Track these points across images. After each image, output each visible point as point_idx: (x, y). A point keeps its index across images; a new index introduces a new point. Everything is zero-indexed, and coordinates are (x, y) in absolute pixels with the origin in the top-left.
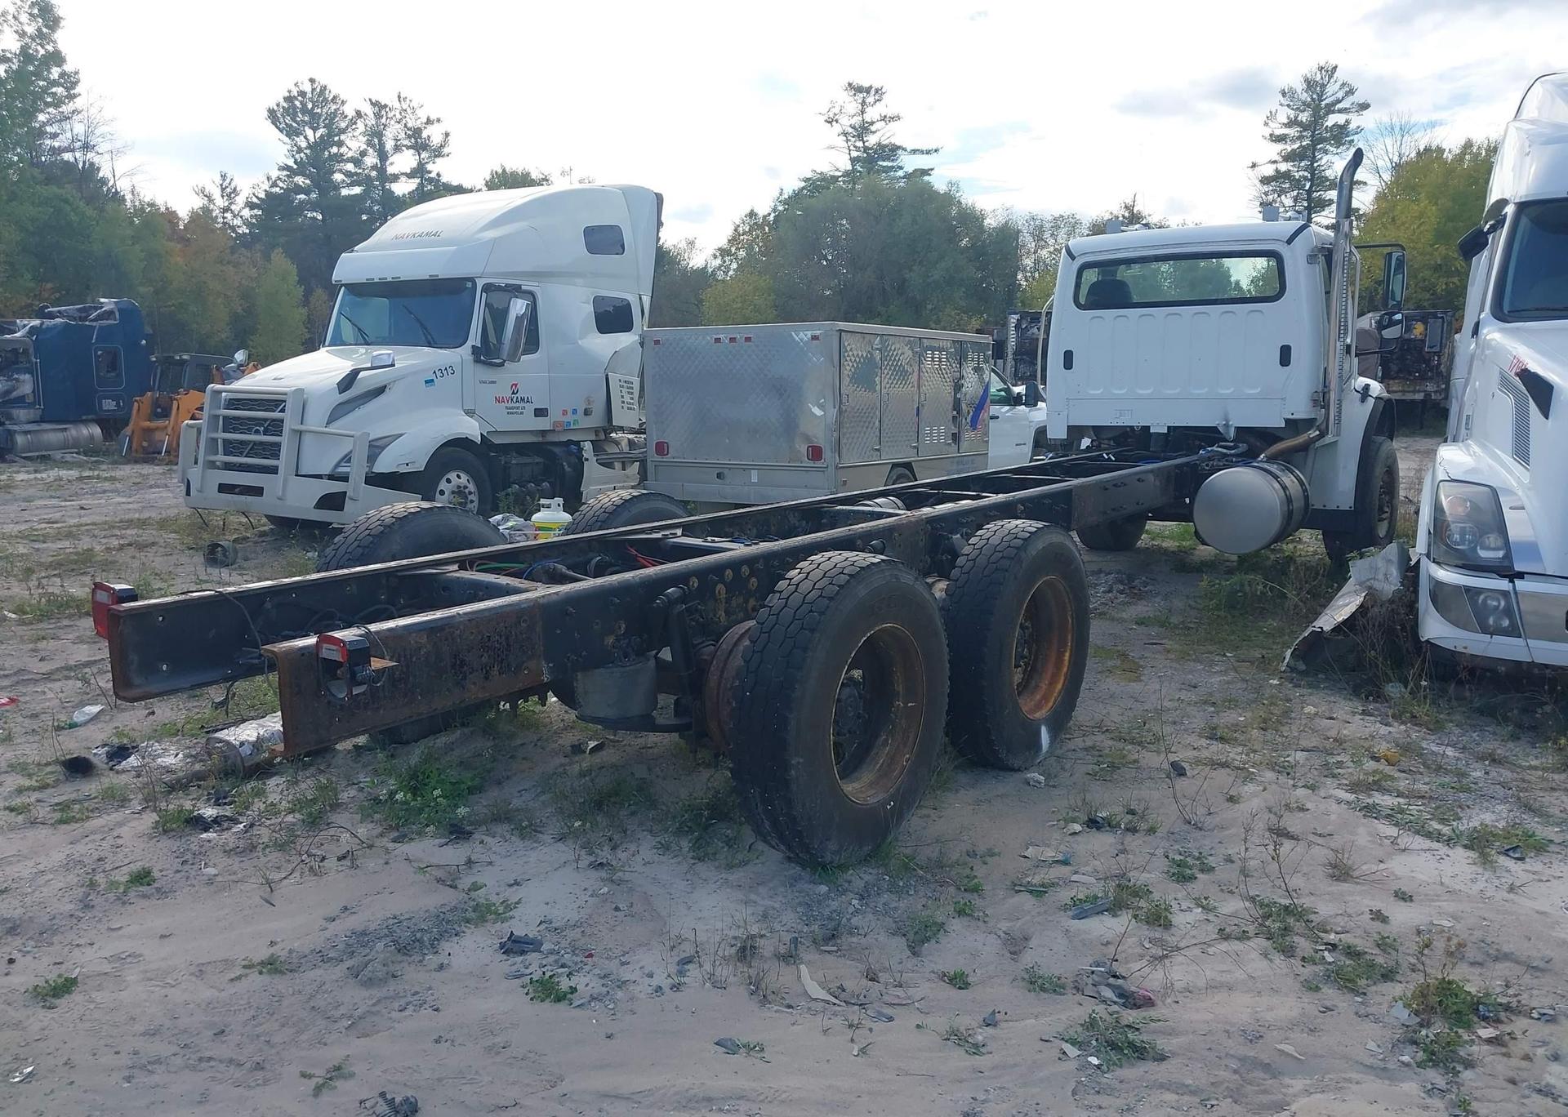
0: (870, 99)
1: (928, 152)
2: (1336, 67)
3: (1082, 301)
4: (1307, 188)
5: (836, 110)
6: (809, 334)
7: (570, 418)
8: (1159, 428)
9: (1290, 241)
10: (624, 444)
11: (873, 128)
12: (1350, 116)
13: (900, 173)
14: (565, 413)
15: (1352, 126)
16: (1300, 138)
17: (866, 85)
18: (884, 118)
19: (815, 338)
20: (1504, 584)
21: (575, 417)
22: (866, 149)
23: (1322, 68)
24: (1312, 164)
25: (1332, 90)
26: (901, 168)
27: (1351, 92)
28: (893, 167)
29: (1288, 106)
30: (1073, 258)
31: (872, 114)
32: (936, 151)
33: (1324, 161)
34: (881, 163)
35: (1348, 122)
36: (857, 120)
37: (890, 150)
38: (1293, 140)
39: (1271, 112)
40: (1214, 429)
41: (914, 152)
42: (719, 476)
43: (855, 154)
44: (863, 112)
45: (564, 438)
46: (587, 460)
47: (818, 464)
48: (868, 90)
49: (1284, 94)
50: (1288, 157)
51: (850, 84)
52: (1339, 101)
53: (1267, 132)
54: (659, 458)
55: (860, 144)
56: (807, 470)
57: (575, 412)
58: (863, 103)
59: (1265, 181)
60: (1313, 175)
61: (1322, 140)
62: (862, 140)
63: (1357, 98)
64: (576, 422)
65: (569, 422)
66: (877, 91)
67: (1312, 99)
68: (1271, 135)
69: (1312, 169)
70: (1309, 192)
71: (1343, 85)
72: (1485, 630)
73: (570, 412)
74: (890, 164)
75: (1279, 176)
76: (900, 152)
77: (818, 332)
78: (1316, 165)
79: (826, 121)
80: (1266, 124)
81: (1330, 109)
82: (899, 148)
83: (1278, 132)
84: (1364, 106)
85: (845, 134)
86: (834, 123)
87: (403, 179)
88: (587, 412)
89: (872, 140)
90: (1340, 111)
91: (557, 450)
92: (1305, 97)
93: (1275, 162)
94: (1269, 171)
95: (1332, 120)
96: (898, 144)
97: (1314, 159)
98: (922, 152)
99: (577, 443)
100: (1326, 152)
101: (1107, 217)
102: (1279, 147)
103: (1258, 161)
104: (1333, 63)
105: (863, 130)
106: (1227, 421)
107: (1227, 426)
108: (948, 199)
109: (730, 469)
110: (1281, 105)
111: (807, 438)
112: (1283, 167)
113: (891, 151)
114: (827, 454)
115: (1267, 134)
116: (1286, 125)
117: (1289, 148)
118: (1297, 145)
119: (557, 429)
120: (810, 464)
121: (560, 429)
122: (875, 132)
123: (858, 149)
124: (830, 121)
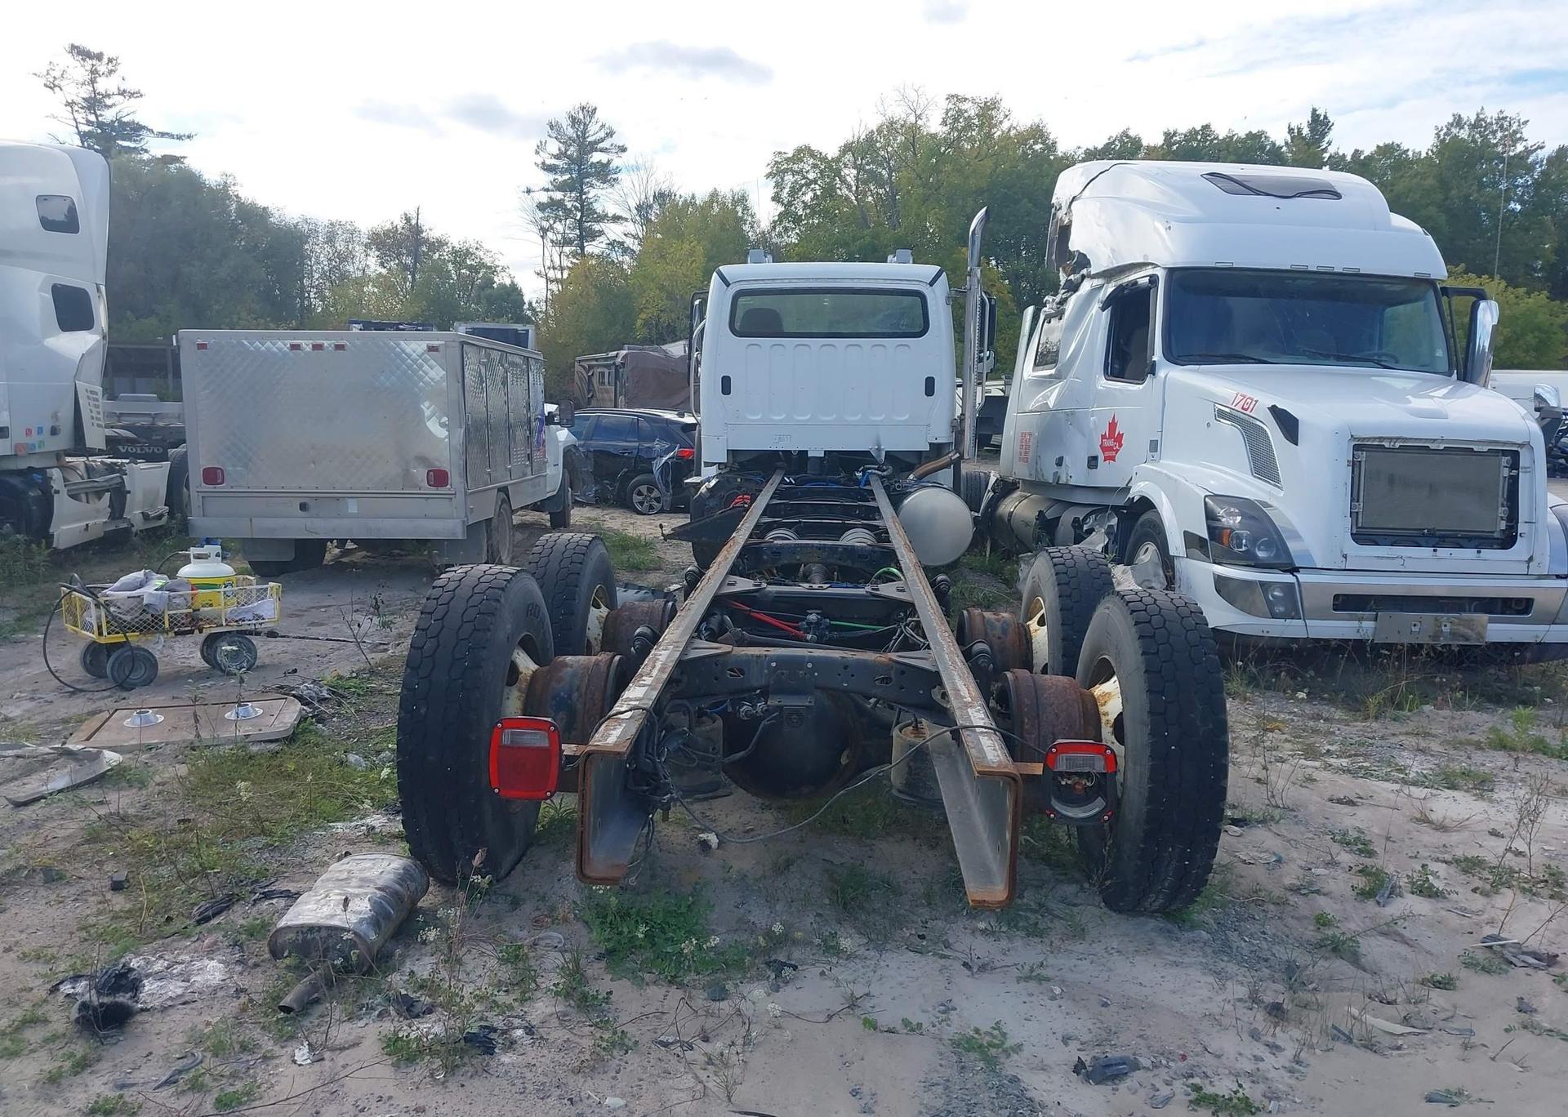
0: (102, 68)
1: (179, 138)
2: (595, 109)
3: (737, 325)
4: (578, 218)
5: (57, 74)
7: (34, 439)
8: (816, 452)
9: (931, 284)
10: (82, 470)
11: (108, 102)
12: (610, 156)
13: (145, 157)
14: (29, 432)
15: (613, 165)
16: (569, 170)
17: (95, 49)
18: (122, 93)
19: (431, 349)
20: (1288, 578)
21: (41, 438)
22: (100, 125)
23: (584, 108)
24: (581, 196)
25: (593, 129)
26: (146, 151)
27: (610, 134)
28: (135, 148)
29: (556, 138)
30: (728, 285)
31: (102, 85)
32: (189, 137)
33: (590, 196)
34: (120, 142)
35: (609, 162)
36: (86, 92)
37: (132, 129)
38: (563, 173)
39: (541, 142)
40: (867, 453)
41: (163, 135)
42: (303, 507)
43: (85, 128)
44: (93, 82)
45: (23, 465)
46: (57, 492)
47: (442, 490)
48: (99, 57)
49: (552, 127)
50: (560, 187)
51: (73, 47)
52: (602, 140)
53: (539, 161)
54: (210, 488)
55: (92, 118)
56: (427, 497)
57: (40, 431)
58: (94, 72)
59: (541, 207)
60: (582, 206)
61: (589, 175)
62: (95, 114)
63: (617, 140)
64: (42, 443)
65: (34, 445)
66: (110, 60)
67: (577, 136)
68: (543, 163)
69: (579, 199)
70: (580, 222)
71: (603, 126)
73: (34, 432)
74: (132, 145)
75: (554, 205)
76: (144, 132)
77: (435, 343)
78: (584, 197)
79: (46, 85)
80: (537, 153)
81: (593, 147)
82: (144, 127)
83: (550, 161)
84: (623, 149)
85: (70, 104)
86: (57, 89)
88: (54, 431)
89: (108, 115)
90: (602, 150)
91: (16, 481)
92: (570, 132)
93: (547, 190)
94: (544, 198)
95: (596, 157)
96: (142, 123)
97: (582, 192)
98: (172, 136)
99: (42, 471)
100: (592, 186)
101: (388, 226)
102: (551, 177)
103: (532, 188)
104: (593, 104)
105: (94, 103)
106: (879, 445)
107: (879, 450)
109: (316, 499)
110: (550, 136)
111: (422, 460)
112: (558, 195)
113: (134, 130)
114: (455, 479)
115: (540, 163)
116: (557, 157)
117: (560, 179)
118: (567, 177)
119: (20, 453)
120: (433, 490)
121: (23, 453)
122: (111, 107)
123: (89, 123)
124: (52, 87)
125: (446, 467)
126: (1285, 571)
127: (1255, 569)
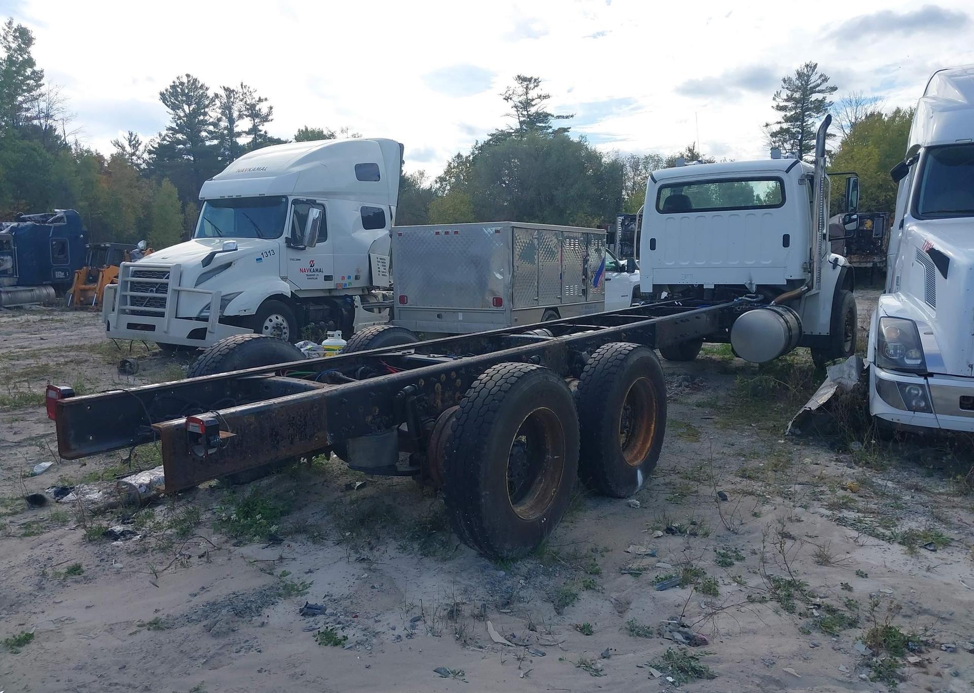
0: (532, 86)
1: (567, 117)
2: (816, 64)
3: (661, 207)
4: (799, 138)
5: (511, 92)
6: (494, 229)
7: (346, 281)
8: (709, 285)
9: (787, 171)
10: (380, 297)
11: (533, 103)
12: (827, 95)
13: (550, 130)
14: (343, 278)
15: (827, 101)
16: (795, 108)
17: (529, 77)
18: (539, 97)
19: (497, 231)
20: (921, 381)
21: (349, 281)
22: (529, 116)
23: (808, 65)
24: (802, 124)
25: (814, 79)
26: (551, 127)
27: (826, 80)
28: (545, 127)
29: (787, 88)
30: (655, 182)
31: (532, 94)
32: (572, 116)
33: (809, 122)
34: (538, 124)
35: (824, 98)
36: (523, 98)
37: (543, 116)
38: (790, 110)
39: (777, 92)
40: (743, 286)
41: (558, 117)
42: (439, 316)
43: (522, 119)
44: (527, 93)
45: (343, 294)
46: (357, 307)
47: (500, 309)
48: (530, 80)
49: (784, 81)
50: (787, 119)
51: (519, 76)
52: (818, 85)
53: (775, 104)
54: (401, 306)
55: (525, 113)
56: (493, 312)
57: (349, 277)
58: (527, 88)
59: (774, 135)
60: (803, 130)
61: (808, 109)
62: (527, 110)
63: (829, 84)
64: (350, 283)
65: (346, 284)
66: (535, 80)
67: (802, 84)
68: (777, 106)
69: (802, 127)
70: (801, 141)
71: (821, 76)
72: (910, 408)
73: (346, 278)
74: (544, 125)
75: (782, 131)
76: (550, 117)
77: (499, 228)
78: (804, 124)
79: (505, 99)
80: (774, 99)
81: (813, 91)
82: (549, 115)
83: (782, 104)
84: (834, 89)
85: (516, 107)
86: (509, 100)
87: (244, 135)
88: (357, 278)
89: (533, 110)
90: (819, 92)
91: (338, 301)
92: (798, 83)
93: (780, 123)
94: (776, 128)
95: (814, 97)
96: (549, 112)
97: (803, 121)
98: (563, 117)
99: (351, 297)
100: (810, 116)
101: (678, 155)
102: (783, 113)
103: (769, 123)
104: (814, 62)
105: (527, 104)
106: (751, 280)
107: (751, 284)
108: (579, 146)
109: (445, 312)
110: (783, 88)
111: (493, 293)
112: (785, 126)
113: (545, 117)
114: (505, 302)
115: (775, 106)
116: (786, 100)
117: (789, 114)
118: (793, 113)
119: (338, 288)
120: (495, 308)
121: (340, 288)
122: (534, 105)
123: (524, 116)
124: (507, 99)
125: (501, 296)
126: (920, 376)
127: (896, 372)
